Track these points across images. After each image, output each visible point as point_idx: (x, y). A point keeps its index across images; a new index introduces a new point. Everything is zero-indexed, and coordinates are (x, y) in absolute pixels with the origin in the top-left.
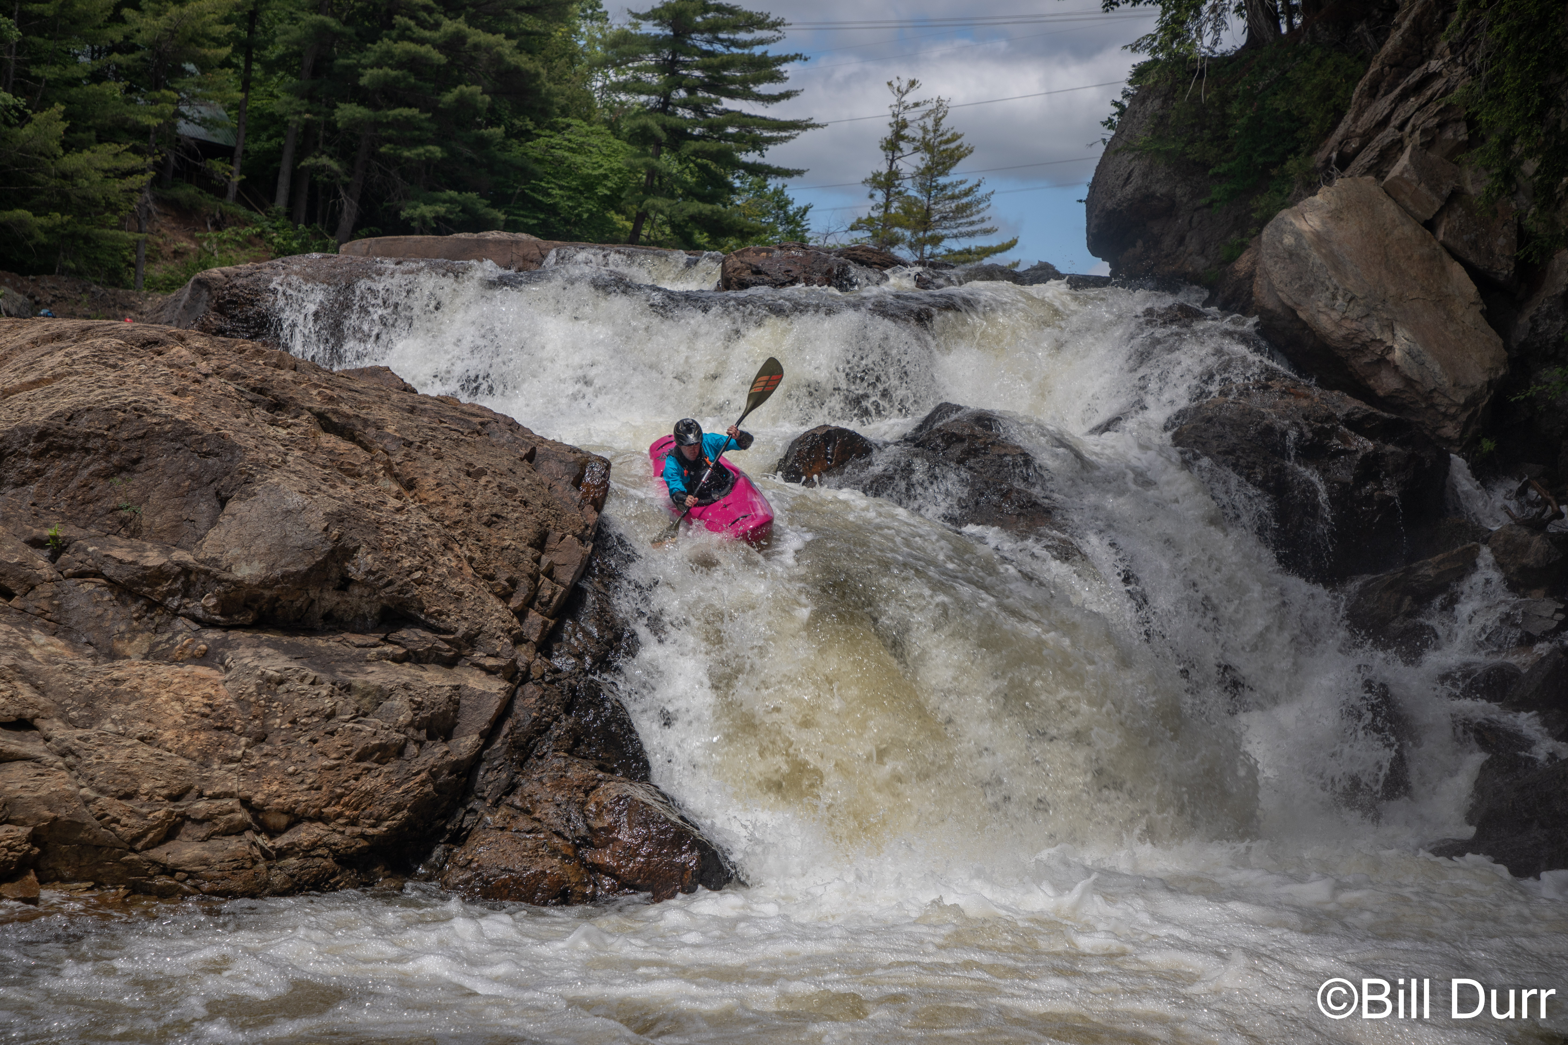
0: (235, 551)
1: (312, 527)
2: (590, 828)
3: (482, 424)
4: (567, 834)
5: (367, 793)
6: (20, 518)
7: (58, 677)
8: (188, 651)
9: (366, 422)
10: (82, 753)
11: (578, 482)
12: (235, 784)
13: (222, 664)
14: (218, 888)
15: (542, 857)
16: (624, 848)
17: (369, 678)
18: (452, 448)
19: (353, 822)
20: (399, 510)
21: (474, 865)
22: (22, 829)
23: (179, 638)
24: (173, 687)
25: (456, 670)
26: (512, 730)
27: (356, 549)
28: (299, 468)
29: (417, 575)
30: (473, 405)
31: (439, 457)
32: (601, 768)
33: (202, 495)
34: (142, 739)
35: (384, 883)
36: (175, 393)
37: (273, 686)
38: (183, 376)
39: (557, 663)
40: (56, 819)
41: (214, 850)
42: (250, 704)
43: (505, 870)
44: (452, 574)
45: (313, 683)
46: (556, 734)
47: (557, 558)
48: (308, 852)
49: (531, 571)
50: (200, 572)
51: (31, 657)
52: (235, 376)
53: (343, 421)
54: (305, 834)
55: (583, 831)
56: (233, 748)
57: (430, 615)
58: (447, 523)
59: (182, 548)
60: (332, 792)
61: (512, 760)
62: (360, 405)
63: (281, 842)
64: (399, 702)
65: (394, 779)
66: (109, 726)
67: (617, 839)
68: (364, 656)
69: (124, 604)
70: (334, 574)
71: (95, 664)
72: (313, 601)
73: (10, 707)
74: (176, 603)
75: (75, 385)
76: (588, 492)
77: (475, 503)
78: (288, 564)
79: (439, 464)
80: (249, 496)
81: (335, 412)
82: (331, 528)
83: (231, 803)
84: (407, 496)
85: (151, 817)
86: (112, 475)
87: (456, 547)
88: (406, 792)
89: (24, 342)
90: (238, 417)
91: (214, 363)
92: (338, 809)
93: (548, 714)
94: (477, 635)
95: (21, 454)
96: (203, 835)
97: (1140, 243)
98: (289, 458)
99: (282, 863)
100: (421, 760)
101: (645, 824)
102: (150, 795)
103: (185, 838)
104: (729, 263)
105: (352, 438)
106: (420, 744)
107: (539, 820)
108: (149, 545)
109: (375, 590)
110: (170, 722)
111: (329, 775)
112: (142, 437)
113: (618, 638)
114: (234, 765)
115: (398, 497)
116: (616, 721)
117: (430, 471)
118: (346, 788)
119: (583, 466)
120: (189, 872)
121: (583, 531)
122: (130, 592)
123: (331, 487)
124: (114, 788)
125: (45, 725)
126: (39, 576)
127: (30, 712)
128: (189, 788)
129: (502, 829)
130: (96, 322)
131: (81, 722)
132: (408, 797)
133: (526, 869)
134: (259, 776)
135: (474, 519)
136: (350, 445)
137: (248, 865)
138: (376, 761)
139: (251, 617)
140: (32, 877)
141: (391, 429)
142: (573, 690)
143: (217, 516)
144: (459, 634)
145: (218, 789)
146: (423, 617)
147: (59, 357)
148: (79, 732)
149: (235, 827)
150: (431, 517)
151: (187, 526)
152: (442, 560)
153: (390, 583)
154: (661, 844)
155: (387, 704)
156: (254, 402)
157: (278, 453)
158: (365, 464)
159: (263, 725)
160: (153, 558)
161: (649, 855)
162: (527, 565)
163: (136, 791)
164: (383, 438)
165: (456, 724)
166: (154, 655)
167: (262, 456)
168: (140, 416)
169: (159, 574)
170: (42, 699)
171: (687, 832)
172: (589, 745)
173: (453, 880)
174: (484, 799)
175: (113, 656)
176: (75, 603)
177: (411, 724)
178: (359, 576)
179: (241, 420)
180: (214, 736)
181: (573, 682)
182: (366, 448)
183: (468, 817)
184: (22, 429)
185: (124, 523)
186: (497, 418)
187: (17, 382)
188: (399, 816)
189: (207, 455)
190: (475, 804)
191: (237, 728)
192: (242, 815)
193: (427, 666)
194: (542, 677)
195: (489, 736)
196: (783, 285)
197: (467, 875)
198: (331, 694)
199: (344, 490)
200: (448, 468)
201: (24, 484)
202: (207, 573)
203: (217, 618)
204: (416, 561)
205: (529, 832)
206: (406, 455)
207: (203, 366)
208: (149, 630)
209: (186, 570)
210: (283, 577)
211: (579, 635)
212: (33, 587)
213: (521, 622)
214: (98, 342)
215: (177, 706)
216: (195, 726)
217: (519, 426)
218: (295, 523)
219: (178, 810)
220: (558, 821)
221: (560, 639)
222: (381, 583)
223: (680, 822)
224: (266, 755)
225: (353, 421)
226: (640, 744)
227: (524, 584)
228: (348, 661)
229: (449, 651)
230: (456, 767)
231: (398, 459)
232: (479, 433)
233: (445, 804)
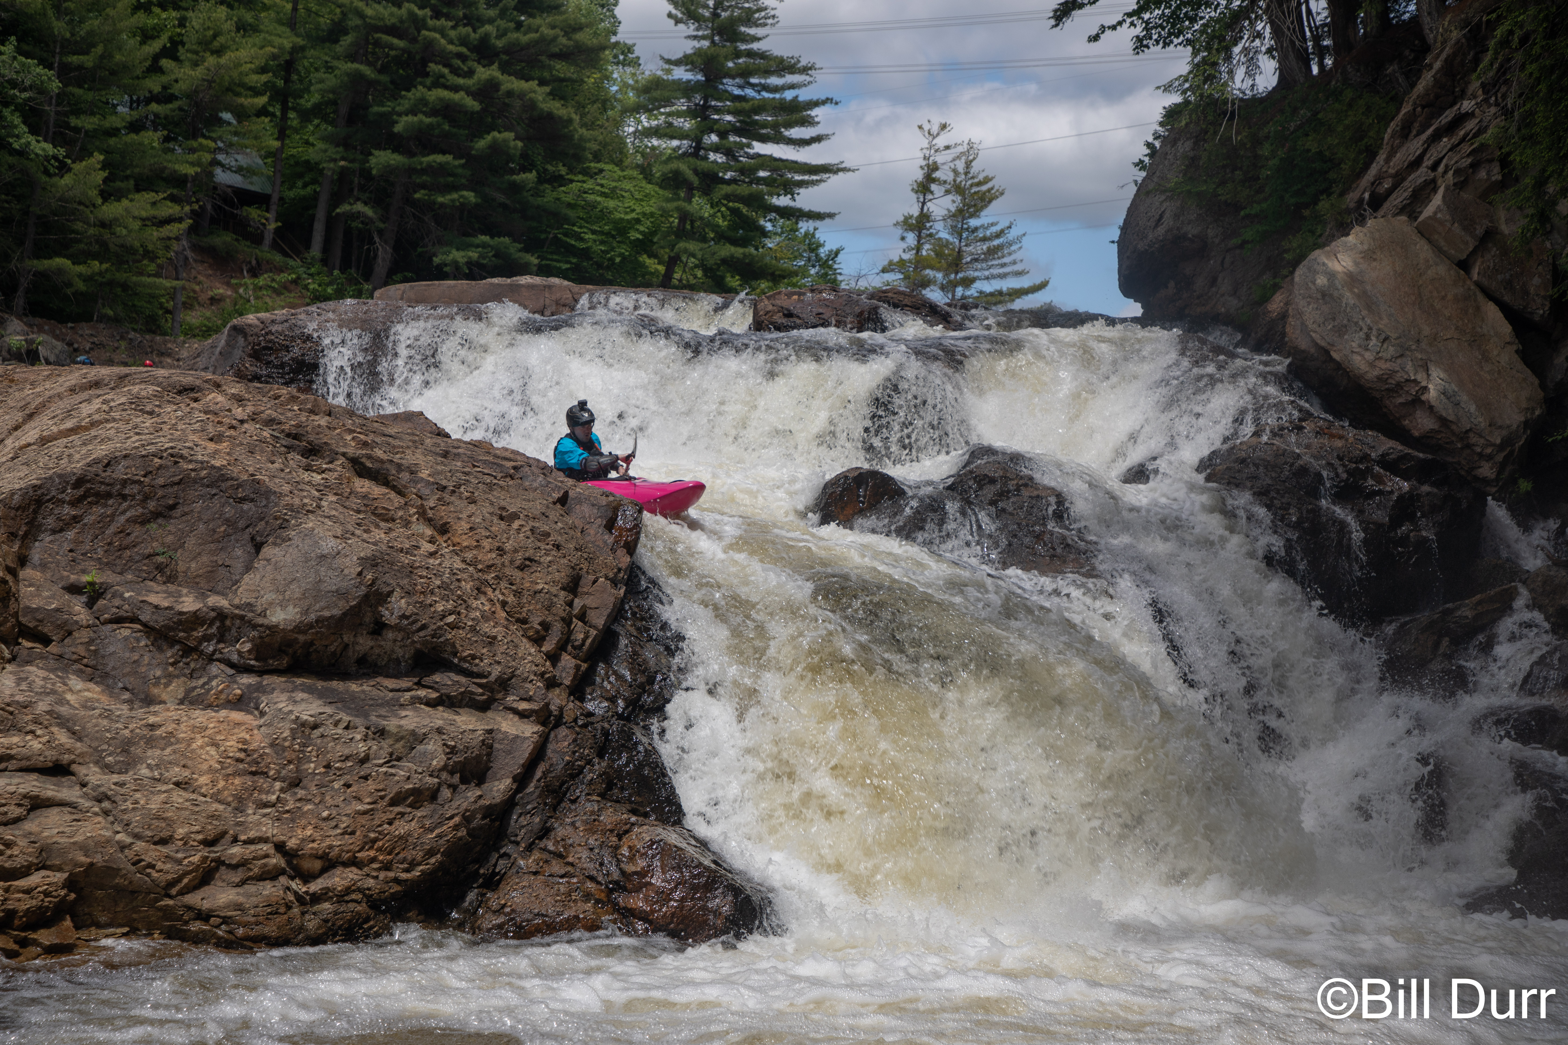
0: (270, 596)
1: (346, 571)
2: (623, 872)
3: (515, 468)
4: (600, 879)
5: (401, 838)
6: (58, 563)
7: (95, 723)
9: (399, 467)
10: (118, 798)
11: (610, 525)
12: (269, 829)
13: (257, 708)
14: (252, 933)
15: (575, 901)
16: (657, 893)
17: (403, 722)
18: (485, 492)
19: (387, 867)
20: (432, 554)
21: (508, 910)
22: (58, 875)
23: (214, 683)
25: (490, 714)
26: (545, 774)
27: (390, 594)
28: (334, 513)
29: (451, 619)
30: (506, 449)
31: (472, 501)
32: (634, 812)
33: (237, 541)
34: (177, 784)
36: (211, 440)
37: (307, 731)
38: (219, 423)
39: (590, 706)
40: (92, 864)
41: (248, 896)
42: (284, 749)
43: (538, 914)
44: (485, 617)
45: (347, 728)
46: (589, 778)
47: (589, 601)
48: (342, 896)
49: (564, 615)
50: (235, 617)
51: (68, 702)
52: (270, 422)
53: (377, 466)
54: (338, 879)
55: (616, 876)
56: (268, 793)
57: (463, 659)
58: (480, 567)
59: (218, 593)
60: (366, 836)
61: (545, 804)
62: (394, 450)
63: (315, 886)
64: (433, 746)
65: (428, 823)
66: (144, 771)
67: (650, 884)
68: (398, 700)
69: (160, 649)
70: (368, 619)
71: (131, 709)
72: (347, 646)
73: (47, 753)
74: (211, 648)
75: (112, 431)
76: (620, 535)
77: (508, 546)
78: (322, 609)
79: (472, 508)
80: (284, 541)
81: (369, 457)
82: (365, 572)
83: (265, 848)
84: (441, 540)
85: (186, 862)
86: (149, 521)
87: (489, 591)
88: (440, 836)
89: (62, 389)
90: (273, 463)
91: (250, 409)
92: (372, 853)
93: (581, 758)
94: (510, 679)
95: (59, 500)
96: (237, 880)
97: (1172, 284)
98: (324, 503)
99: (316, 908)
100: (455, 804)
101: (678, 868)
102: (185, 840)
103: (220, 883)
104: (761, 306)
105: (386, 483)
106: (454, 788)
107: (572, 864)
108: (185, 591)
109: (408, 635)
110: (205, 767)
111: (363, 820)
112: (178, 483)
113: (651, 680)
114: (268, 810)
115: (432, 541)
116: (649, 765)
117: (464, 516)
118: (380, 833)
119: (616, 510)
120: (224, 918)
121: (616, 574)
122: (166, 638)
123: (365, 531)
124: (149, 833)
125: (81, 770)
126: (76, 622)
127: (66, 758)
128: (224, 834)
129: (535, 873)
130: (133, 369)
131: (117, 767)
132: (442, 842)
133: (558, 914)
134: (293, 820)
135: (507, 563)
136: (384, 490)
137: (282, 910)
138: (410, 806)
139: (285, 662)
140: (68, 923)
141: (424, 474)
142: (606, 733)
143: (252, 561)
144: (492, 678)
145: (252, 834)
146: (456, 661)
147: (96, 404)
148: (115, 778)
149: (269, 872)
150: (464, 561)
151: (222, 571)
152: (475, 604)
153: (424, 627)
154: (694, 888)
155: (420, 748)
156: (289, 448)
157: (313, 498)
158: (399, 508)
159: (298, 770)
160: (189, 604)
161: (682, 900)
162: (560, 608)
163: (171, 837)
164: (416, 482)
165: (489, 768)
166: (189, 700)
167: (297, 501)
168: (176, 463)
169: (195, 620)
170: (79, 744)
171: (719, 876)
172: (622, 789)
173: (486, 925)
174: (517, 843)
175: (149, 701)
176: (112, 649)
177: (444, 768)
178: (393, 620)
179: (276, 465)
180: (249, 781)
181: (606, 725)
182: (400, 493)
183: (501, 862)
184: (60, 476)
185: (160, 568)
186: (530, 462)
187: (55, 429)
188: (433, 860)
189: (242, 500)
190: (509, 849)
191: (272, 773)
192: (276, 860)
193: (460, 710)
194: (575, 720)
195: (522, 780)
196: (815, 326)
197: (501, 919)
198: (365, 739)
199: (378, 534)
200: (481, 512)
201: (61, 530)
202: (242, 618)
203: (252, 662)
204: (450, 605)
205: (562, 877)
206: (439, 499)
207: (239, 412)
208: (185, 675)
209: (221, 615)
210: (317, 621)
211: (612, 679)
212: (70, 633)
213: (554, 665)
214: (136, 389)
215: (212, 751)
216: (230, 771)
218: (330, 568)
219: (213, 855)
220: (591, 866)
221: (593, 683)
222: (415, 627)
223: (713, 866)
224: (300, 800)
225: (387, 466)
226: (673, 788)
227: (557, 628)
228: (381, 705)
229: (482, 694)
230: (489, 812)
231: (432, 504)
232: (512, 477)
233: (478, 848)
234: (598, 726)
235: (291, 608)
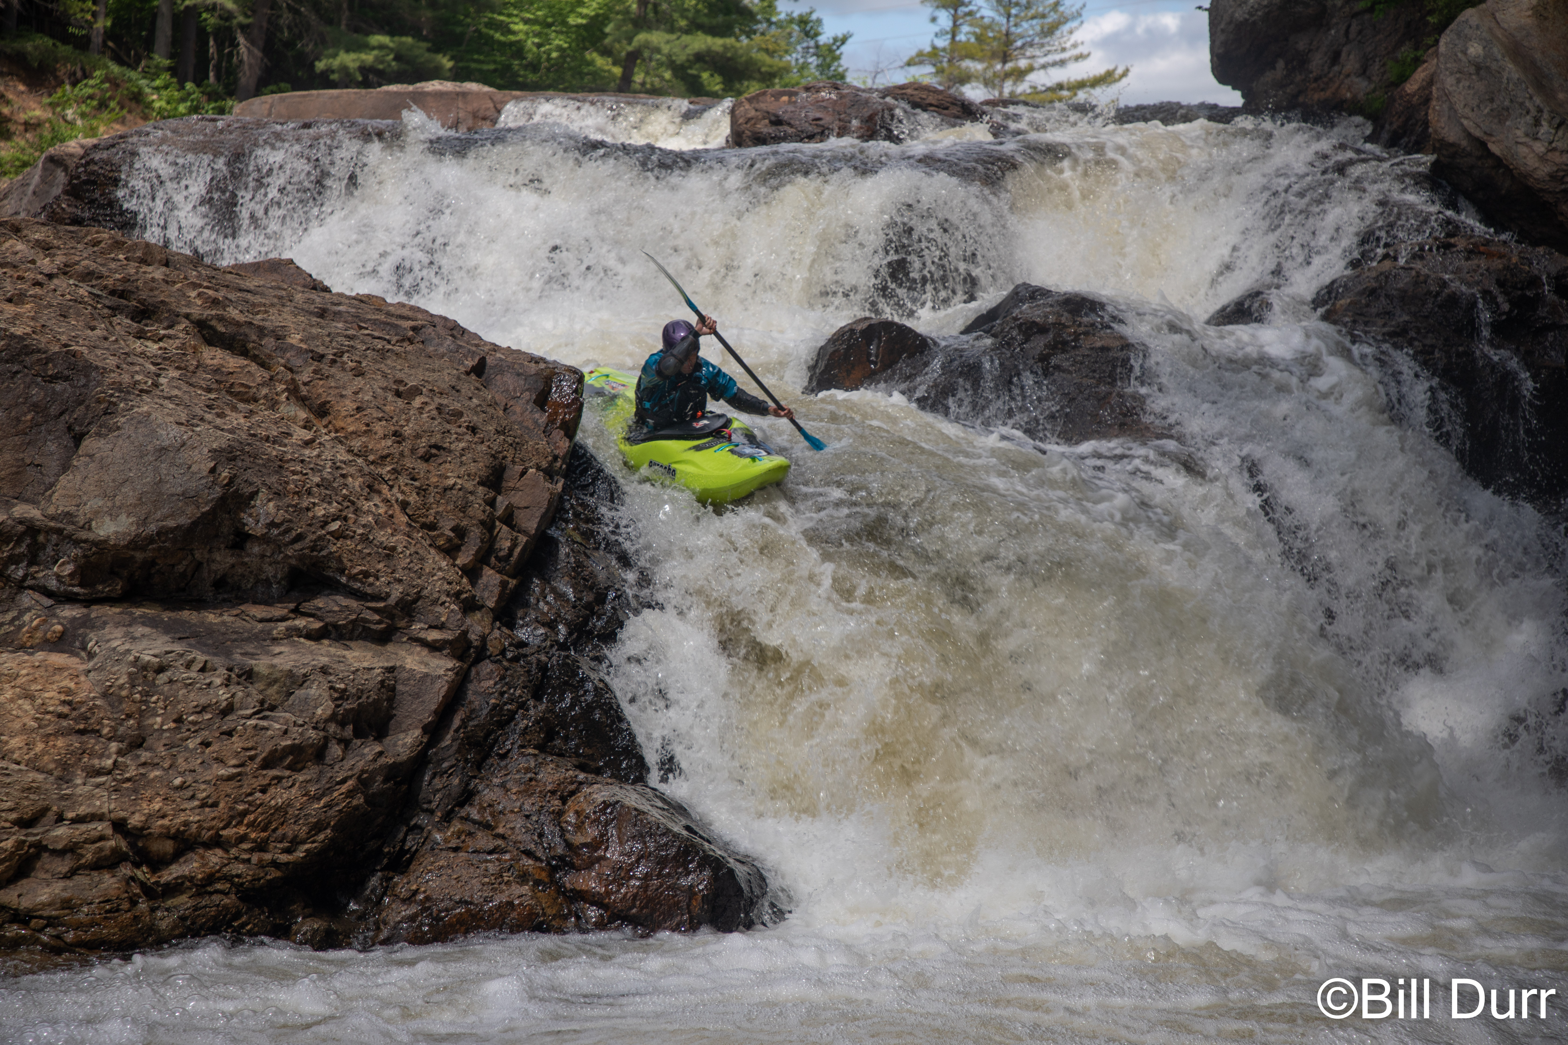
0: (95, 503)
1: (194, 468)
2: (569, 845)
3: (414, 329)
4: (539, 854)
5: (278, 809)
8: (39, 634)
9: (261, 331)
11: (542, 400)
12: (104, 803)
13: (84, 648)
14: (86, 937)
16: (613, 869)
17: (276, 661)
18: (375, 361)
19: (261, 847)
20: (308, 443)
21: (421, 897)
23: (26, 618)
24: (19, 681)
25: (390, 647)
26: (464, 723)
27: (253, 495)
28: (176, 392)
29: (335, 526)
30: (404, 306)
31: (359, 373)
32: (582, 768)
33: (49, 432)
35: (306, 925)
36: (10, 300)
37: (150, 675)
38: (20, 278)
39: (522, 634)
41: (80, 889)
42: (121, 700)
43: (461, 902)
44: (380, 523)
45: (203, 670)
46: (522, 725)
47: (517, 499)
48: (203, 886)
49: (483, 517)
50: (50, 530)
52: (87, 276)
53: (231, 330)
54: (197, 865)
55: (560, 849)
56: (101, 756)
57: (353, 577)
58: (371, 458)
59: (27, 501)
61: (466, 761)
62: (253, 308)
63: (168, 875)
64: (316, 690)
65: (313, 790)
67: (604, 858)
70: (226, 528)
72: (200, 564)
74: (21, 573)
76: (556, 413)
77: (407, 431)
78: (165, 518)
79: (359, 382)
80: (110, 430)
81: (221, 319)
82: (220, 469)
83: (100, 827)
84: (319, 424)
87: (385, 489)
88: (329, 806)
90: (93, 329)
91: (60, 260)
92: (242, 830)
93: (511, 701)
94: (415, 601)
96: (65, 870)
97: (1281, 64)
98: (162, 380)
99: (169, 903)
100: (348, 764)
101: (640, 837)
103: (42, 875)
104: (740, 111)
105: (244, 353)
106: (345, 743)
107: (503, 837)
109: (280, 548)
110: (17, 725)
111: (228, 788)
113: (601, 599)
114: (103, 779)
115: (307, 426)
116: (600, 707)
117: (348, 392)
118: (250, 804)
119: (548, 380)
120: (49, 918)
121: (551, 464)
123: (219, 415)
128: (45, 811)
129: (456, 850)
132: (332, 812)
133: (487, 900)
134: (135, 791)
135: (407, 452)
136: (242, 361)
137: (125, 906)
138: (289, 767)
139: (119, 587)
141: (295, 339)
142: (543, 668)
143: (69, 458)
144: (392, 601)
145: (82, 810)
146: (344, 580)
149: (106, 858)
150: (350, 451)
151: (31, 472)
152: (366, 505)
153: (300, 538)
154: (662, 862)
155: (300, 693)
156: (115, 310)
157: (148, 374)
158: (263, 385)
159: (140, 726)
161: (647, 877)
162: (478, 509)
164: (284, 350)
165: (391, 717)
167: (126, 379)
171: (693, 846)
172: (566, 739)
173: (393, 917)
174: (432, 812)
177: (333, 718)
178: (259, 530)
179: (98, 332)
180: (75, 742)
181: (543, 658)
182: (263, 365)
183: (411, 836)
186: (434, 321)
188: (321, 837)
189: (54, 379)
190: (422, 819)
191: (105, 731)
192: (115, 843)
193: (352, 644)
194: (503, 652)
195: (435, 730)
196: (811, 137)
197: (413, 909)
198: (227, 683)
199: (236, 419)
200: (371, 387)
202: (59, 531)
203: (76, 589)
204: (333, 508)
205: (490, 853)
206: (315, 372)
207: (45, 264)
209: (31, 529)
210: (159, 533)
211: (550, 598)
213: (473, 582)
215: (27, 705)
216: (50, 730)
217: (464, 331)
218: (172, 464)
219: (31, 839)
220: (527, 837)
221: (527, 605)
222: (287, 538)
223: (685, 833)
224: (144, 764)
225: (245, 330)
226: (632, 737)
227: (475, 534)
228: (248, 640)
229: (379, 622)
230: (393, 772)
231: (305, 377)
232: (411, 341)
233: (380, 820)
234: (533, 659)
235: (123, 517)
